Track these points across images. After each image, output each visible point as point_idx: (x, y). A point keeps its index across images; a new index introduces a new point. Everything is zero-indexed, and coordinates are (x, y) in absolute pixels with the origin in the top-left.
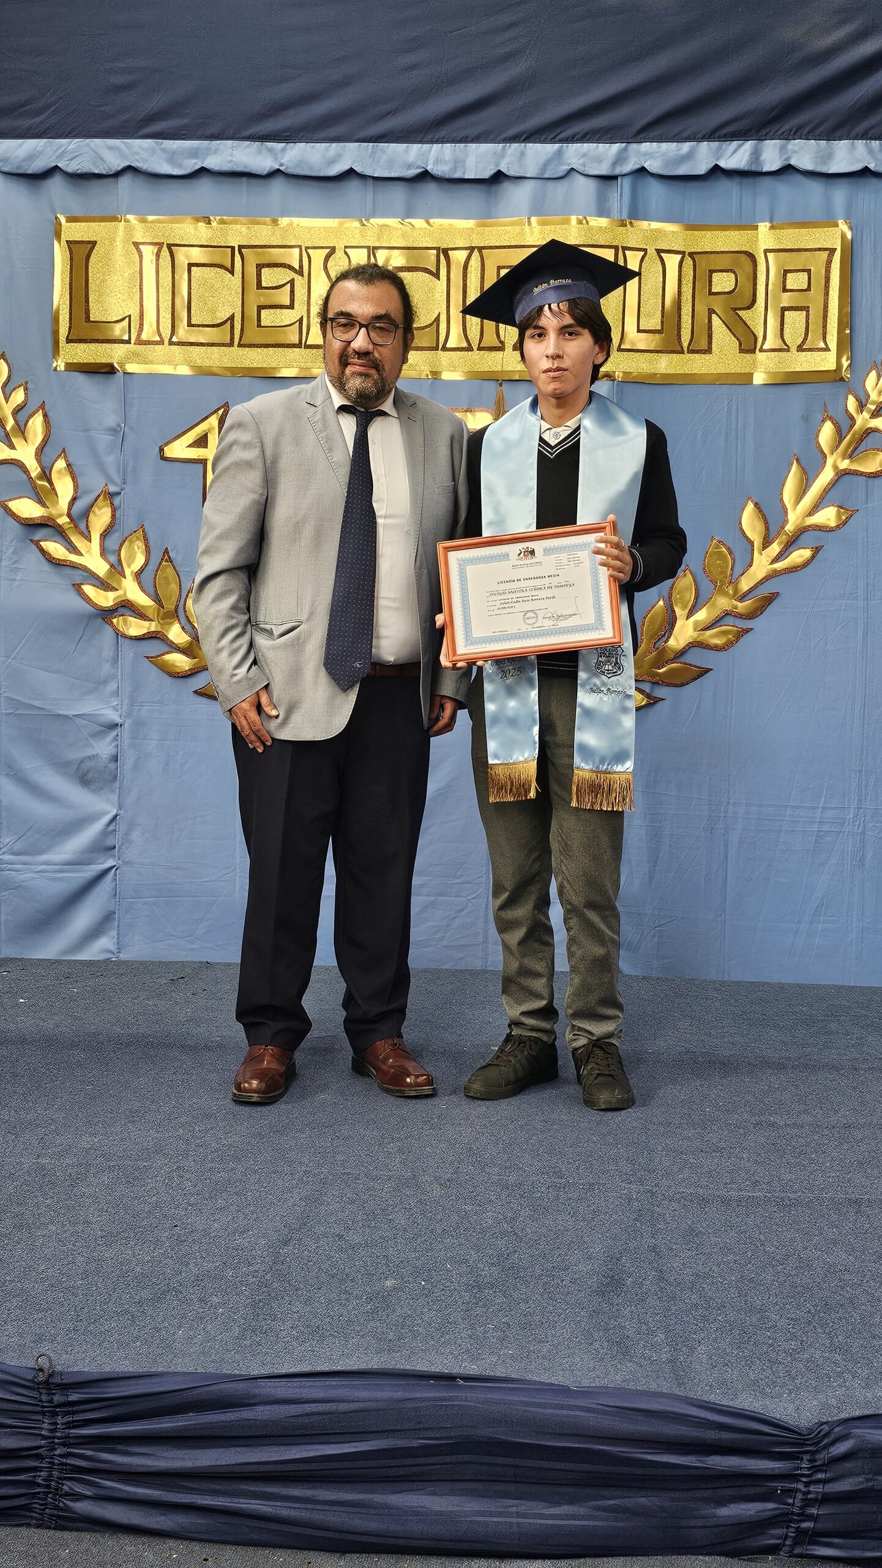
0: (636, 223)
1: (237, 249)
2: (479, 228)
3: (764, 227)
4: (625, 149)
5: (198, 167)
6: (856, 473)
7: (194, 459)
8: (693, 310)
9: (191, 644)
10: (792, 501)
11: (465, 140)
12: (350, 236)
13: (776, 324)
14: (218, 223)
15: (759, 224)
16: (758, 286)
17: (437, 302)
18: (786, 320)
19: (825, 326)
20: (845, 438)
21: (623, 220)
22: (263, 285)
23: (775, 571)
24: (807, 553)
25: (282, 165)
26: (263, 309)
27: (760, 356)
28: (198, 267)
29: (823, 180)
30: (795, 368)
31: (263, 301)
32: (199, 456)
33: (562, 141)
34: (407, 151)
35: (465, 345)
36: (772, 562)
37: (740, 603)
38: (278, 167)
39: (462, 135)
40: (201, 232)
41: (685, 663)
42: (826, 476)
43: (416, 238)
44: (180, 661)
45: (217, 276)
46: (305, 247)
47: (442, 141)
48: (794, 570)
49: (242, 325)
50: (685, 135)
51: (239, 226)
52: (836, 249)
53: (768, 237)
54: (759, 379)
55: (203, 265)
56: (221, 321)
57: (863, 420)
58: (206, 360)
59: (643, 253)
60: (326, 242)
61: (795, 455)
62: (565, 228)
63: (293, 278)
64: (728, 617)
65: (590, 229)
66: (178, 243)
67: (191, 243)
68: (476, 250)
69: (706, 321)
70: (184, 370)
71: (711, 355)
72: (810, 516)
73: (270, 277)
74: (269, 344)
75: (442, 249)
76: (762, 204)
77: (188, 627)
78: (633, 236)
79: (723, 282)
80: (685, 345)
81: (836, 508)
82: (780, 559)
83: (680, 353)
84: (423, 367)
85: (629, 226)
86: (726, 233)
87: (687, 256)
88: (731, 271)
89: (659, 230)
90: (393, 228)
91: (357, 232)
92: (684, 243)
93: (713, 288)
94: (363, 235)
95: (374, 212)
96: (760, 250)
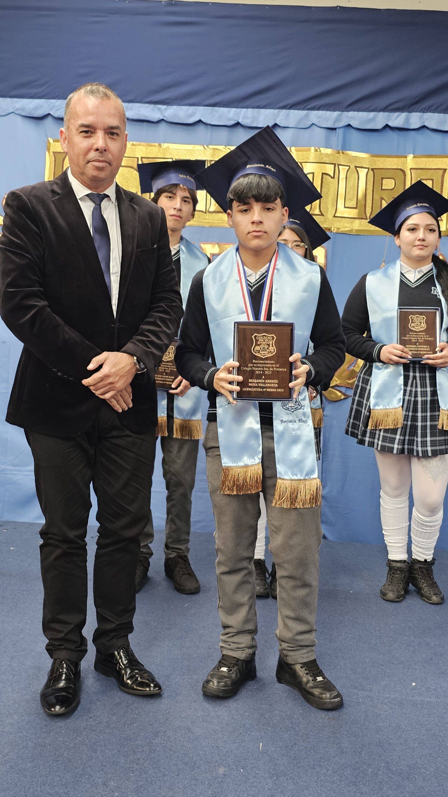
0: (345, 152)
1: (140, 158)
3: (410, 157)
4: (341, 115)
8: (373, 197)
11: (259, 107)
12: (198, 154)
14: (131, 145)
15: (407, 155)
21: (338, 151)
25: (164, 117)
29: (441, 134)
33: (309, 109)
34: (229, 112)
38: (162, 118)
39: (257, 105)
45: (129, 172)
47: (247, 107)
50: (372, 108)
51: (140, 147)
52: (447, 169)
53: (412, 162)
59: (348, 168)
65: (322, 154)
69: (379, 204)
76: (409, 145)
78: (342, 159)
79: (389, 184)
80: (368, 215)
85: (341, 153)
86: (391, 159)
87: (370, 171)
88: (393, 178)
89: (356, 157)
90: (220, 151)
91: (201, 152)
92: (369, 163)
93: (383, 187)
94: (205, 154)
95: (211, 142)
96: (408, 168)
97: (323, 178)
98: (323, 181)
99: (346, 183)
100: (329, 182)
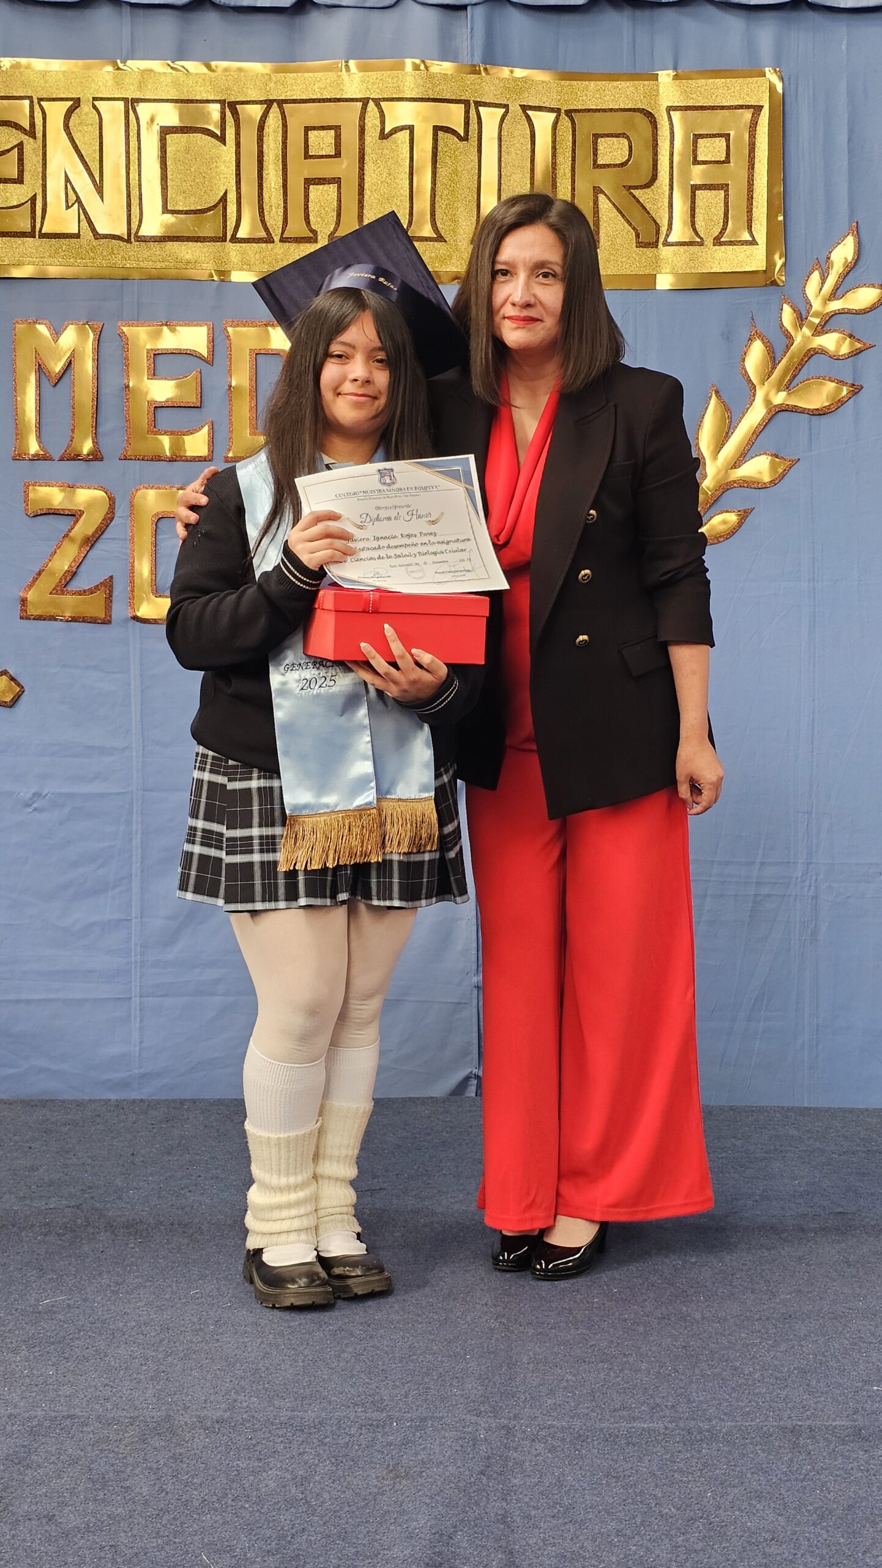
0: (493, 70)
2: (279, 75)
3: (665, 77)
6: (795, 410)
8: (573, 189)
10: (712, 448)
12: (100, 83)
13: (685, 209)
15: (659, 73)
16: (659, 156)
17: (223, 176)
18: (698, 203)
19: (750, 211)
20: (779, 363)
21: (474, 66)
24: (732, 518)
27: (665, 252)
29: (743, 13)
30: (712, 268)
35: (263, 234)
42: (756, 414)
43: (192, 87)
46: (38, 99)
48: (716, 541)
52: (763, 106)
53: (672, 90)
54: (664, 282)
57: (801, 337)
59: (504, 110)
60: (66, 92)
61: (715, 386)
62: (396, 74)
63: (22, 142)
65: (431, 77)
68: (275, 104)
69: (591, 204)
72: (735, 468)
75: (229, 103)
76: (663, 45)
78: (487, 86)
79: (612, 151)
81: (770, 458)
84: (206, 265)
85: (483, 74)
86: (615, 84)
87: (563, 115)
88: (623, 135)
89: (525, 80)
90: (159, 73)
91: (109, 77)
92: (559, 97)
93: (599, 160)
94: (118, 83)
95: (133, 51)
96: (662, 107)
97: (437, 140)
98: (437, 149)
99: (500, 151)
100: (454, 152)
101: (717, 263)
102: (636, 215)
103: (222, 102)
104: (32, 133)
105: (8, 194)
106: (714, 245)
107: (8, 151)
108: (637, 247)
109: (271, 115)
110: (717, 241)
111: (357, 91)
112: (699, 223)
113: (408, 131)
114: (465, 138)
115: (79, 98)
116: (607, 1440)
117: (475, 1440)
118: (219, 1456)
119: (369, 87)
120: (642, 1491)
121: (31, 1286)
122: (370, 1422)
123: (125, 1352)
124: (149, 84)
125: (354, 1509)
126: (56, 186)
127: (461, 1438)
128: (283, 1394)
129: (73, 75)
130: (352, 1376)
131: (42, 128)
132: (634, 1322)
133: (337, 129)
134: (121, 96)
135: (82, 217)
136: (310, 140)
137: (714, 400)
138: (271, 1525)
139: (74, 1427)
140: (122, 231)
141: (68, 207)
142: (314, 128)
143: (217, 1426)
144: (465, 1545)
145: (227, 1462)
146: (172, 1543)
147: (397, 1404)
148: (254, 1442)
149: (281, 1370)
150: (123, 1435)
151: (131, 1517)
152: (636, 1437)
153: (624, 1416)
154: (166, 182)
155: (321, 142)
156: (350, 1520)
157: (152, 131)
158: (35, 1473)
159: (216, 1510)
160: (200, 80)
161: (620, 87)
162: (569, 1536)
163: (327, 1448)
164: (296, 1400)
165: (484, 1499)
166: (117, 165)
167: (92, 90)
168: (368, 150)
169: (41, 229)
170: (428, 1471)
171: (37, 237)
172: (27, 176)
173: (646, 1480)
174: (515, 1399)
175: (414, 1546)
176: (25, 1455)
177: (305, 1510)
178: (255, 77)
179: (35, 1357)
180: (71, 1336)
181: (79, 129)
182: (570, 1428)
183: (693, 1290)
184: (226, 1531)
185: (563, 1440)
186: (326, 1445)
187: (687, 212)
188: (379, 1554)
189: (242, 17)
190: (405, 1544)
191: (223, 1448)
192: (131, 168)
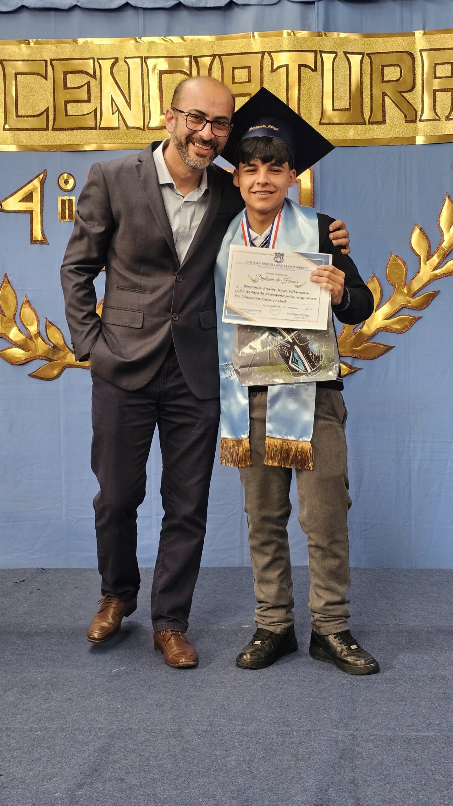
0: (329, 34)
1: (49, 62)
2: (219, 42)
3: (419, 34)
5: (19, 5)
7: (23, 210)
8: (371, 94)
9: (25, 341)
10: (447, 226)
12: (128, 50)
13: (430, 102)
14: (35, 44)
15: (415, 32)
16: (416, 75)
18: (437, 99)
21: (319, 32)
22: (68, 87)
23: (436, 275)
26: (69, 103)
27: (420, 125)
28: (22, 75)
30: (445, 132)
31: (68, 98)
32: (27, 208)
36: (433, 270)
37: (412, 300)
38: (75, 3)
40: (24, 51)
41: (375, 343)
43: (174, 50)
44: (18, 353)
45: (36, 81)
46: (97, 59)
48: (450, 274)
49: (54, 115)
51: (50, 45)
53: (422, 40)
54: (420, 140)
55: (26, 74)
56: (39, 113)
58: (30, 140)
59: (335, 55)
60: (111, 55)
61: (447, 193)
62: (279, 39)
63: (89, 81)
64: (404, 309)
65: (297, 39)
66: (8, 59)
67: (17, 59)
68: (217, 57)
69: (381, 101)
70: (13, 148)
71: (385, 125)
73: (72, 80)
74: (74, 128)
75: (194, 57)
76: (417, 17)
77: (23, 329)
78: (326, 43)
79: (392, 73)
80: (367, 119)
82: (439, 267)
83: (363, 124)
85: (324, 36)
86: (393, 38)
87: (366, 56)
88: (397, 65)
89: (345, 38)
90: (158, 43)
91: (133, 47)
92: (363, 47)
93: (385, 78)
94: (137, 49)
95: (144, 32)
96: (417, 50)
97: (300, 72)
98: (300, 76)
99: (333, 76)
100: (310, 77)
101: (447, 129)
102: (404, 106)
103: (190, 57)
104: (94, 77)
105: (83, 108)
106: (446, 120)
107: (83, 86)
108: (405, 123)
109: (215, 62)
110: (448, 118)
111: (259, 48)
112: (438, 109)
113: (285, 68)
114: (315, 70)
115: (118, 58)
116: (405, 742)
117: (336, 741)
118: (206, 749)
119: (265, 45)
120: (424, 768)
121: (107, 663)
122: (282, 732)
123: (156, 697)
124: (153, 50)
125: (276, 776)
126: (106, 103)
127: (329, 740)
128: (237, 718)
129: (115, 46)
130: (272, 709)
131: (99, 74)
132: (417, 680)
133: (249, 68)
134: (139, 56)
135: (120, 118)
136: (235, 74)
137: (447, 201)
138: (234, 784)
139: (132, 734)
140: (141, 125)
141: (113, 114)
142: (237, 68)
143: (204, 734)
144: (333, 795)
145: (210, 752)
146: (184, 793)
147: (296, 722)
148: (223, 741)
149: (235, 705)
150: (157, 738)
151: (162, 779)
152: (420, 740)
153: (413, 729)
154: (162, 99)
155: (241, 75)
156: (274, 782)
157: (154, 73)
158: (113, 757)
159: (205, 776)
160: (179, 46)
161: (395, 40)
162: (387, 790)
163: (260, 745)
164: (244, 721)
165: (342, 771)
166: (138, 91)
167: (124, 53)
168: (265, 78)
169: (100, 125)
170: (313, 757)
171: (98, 129)
172: (92, 98)
173: (426, 762)
174: (357, 720)
175: (307, 795)
176: (108, 748)
177: (250, 776)
178: (207, 43)
179: (111, 699)
180: (128, 688)
181: (118, 73)
182: (386, 735)
183: (447, 664)
184: (211, 787)
185: (382, 741)
186: (260, 743)
187: (431, 104)
188: (290, 799)
189: (200, 13)
190: (303, 794)
191: (208, 745)
192: (145, 92)
